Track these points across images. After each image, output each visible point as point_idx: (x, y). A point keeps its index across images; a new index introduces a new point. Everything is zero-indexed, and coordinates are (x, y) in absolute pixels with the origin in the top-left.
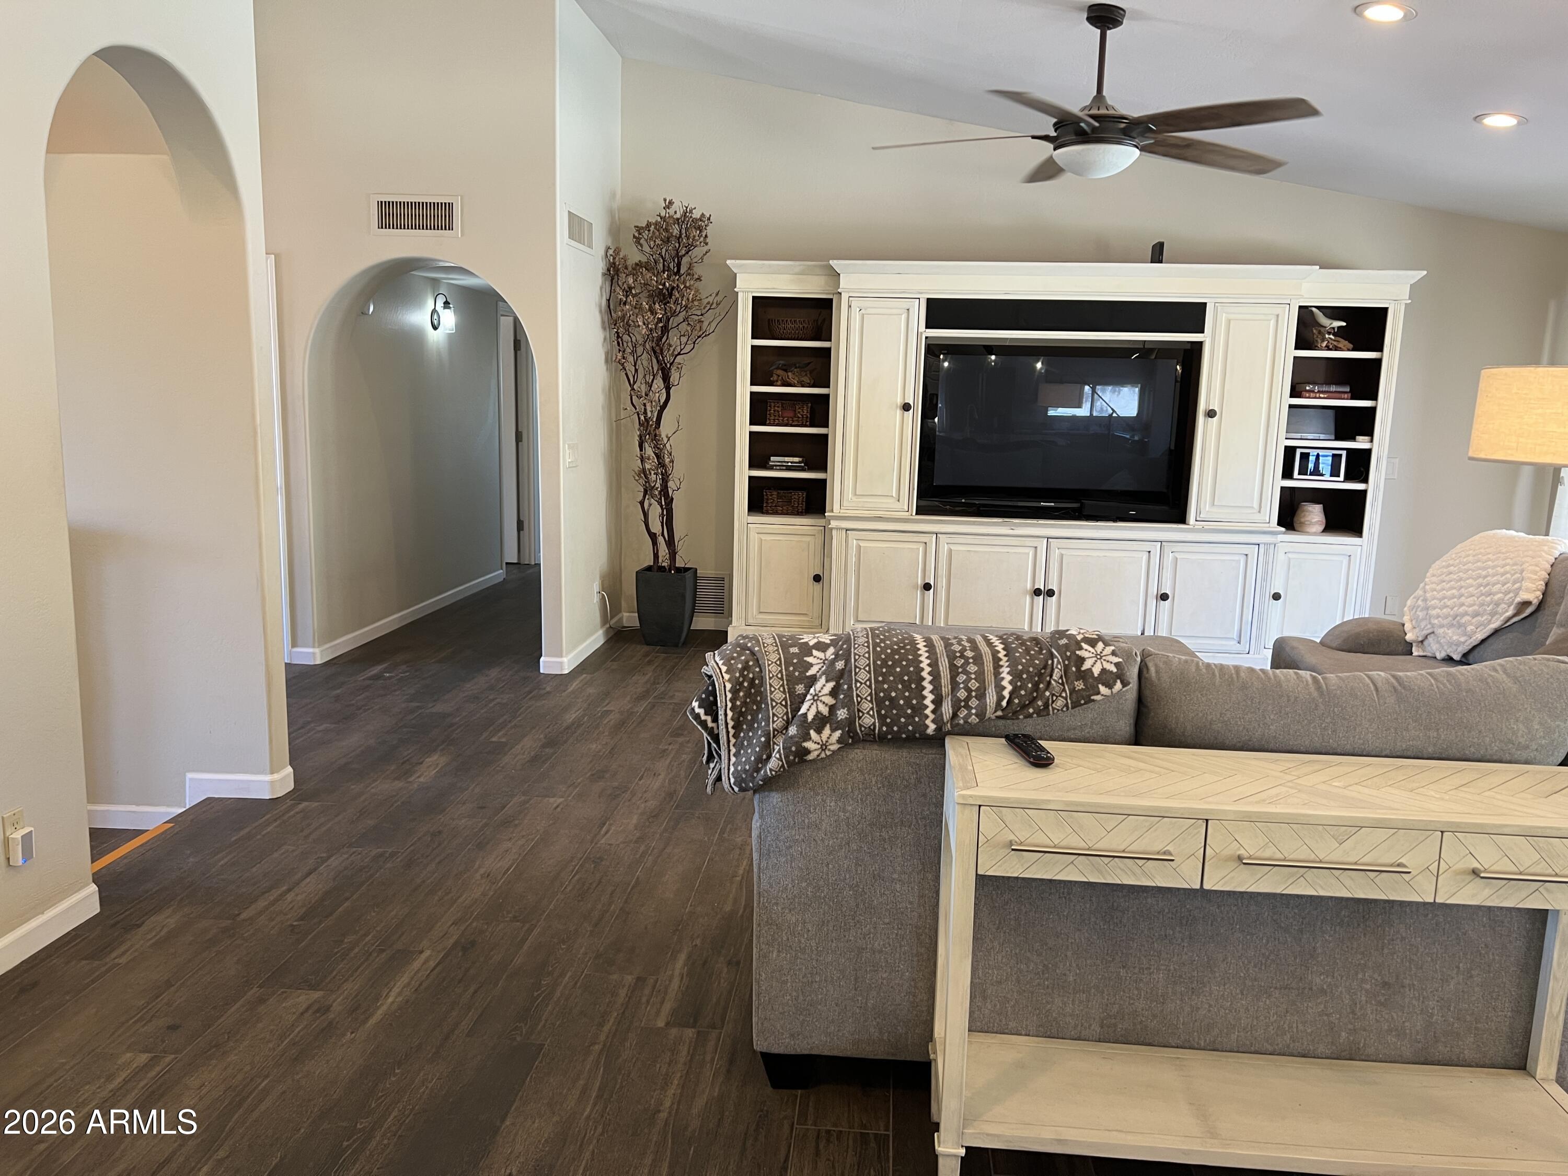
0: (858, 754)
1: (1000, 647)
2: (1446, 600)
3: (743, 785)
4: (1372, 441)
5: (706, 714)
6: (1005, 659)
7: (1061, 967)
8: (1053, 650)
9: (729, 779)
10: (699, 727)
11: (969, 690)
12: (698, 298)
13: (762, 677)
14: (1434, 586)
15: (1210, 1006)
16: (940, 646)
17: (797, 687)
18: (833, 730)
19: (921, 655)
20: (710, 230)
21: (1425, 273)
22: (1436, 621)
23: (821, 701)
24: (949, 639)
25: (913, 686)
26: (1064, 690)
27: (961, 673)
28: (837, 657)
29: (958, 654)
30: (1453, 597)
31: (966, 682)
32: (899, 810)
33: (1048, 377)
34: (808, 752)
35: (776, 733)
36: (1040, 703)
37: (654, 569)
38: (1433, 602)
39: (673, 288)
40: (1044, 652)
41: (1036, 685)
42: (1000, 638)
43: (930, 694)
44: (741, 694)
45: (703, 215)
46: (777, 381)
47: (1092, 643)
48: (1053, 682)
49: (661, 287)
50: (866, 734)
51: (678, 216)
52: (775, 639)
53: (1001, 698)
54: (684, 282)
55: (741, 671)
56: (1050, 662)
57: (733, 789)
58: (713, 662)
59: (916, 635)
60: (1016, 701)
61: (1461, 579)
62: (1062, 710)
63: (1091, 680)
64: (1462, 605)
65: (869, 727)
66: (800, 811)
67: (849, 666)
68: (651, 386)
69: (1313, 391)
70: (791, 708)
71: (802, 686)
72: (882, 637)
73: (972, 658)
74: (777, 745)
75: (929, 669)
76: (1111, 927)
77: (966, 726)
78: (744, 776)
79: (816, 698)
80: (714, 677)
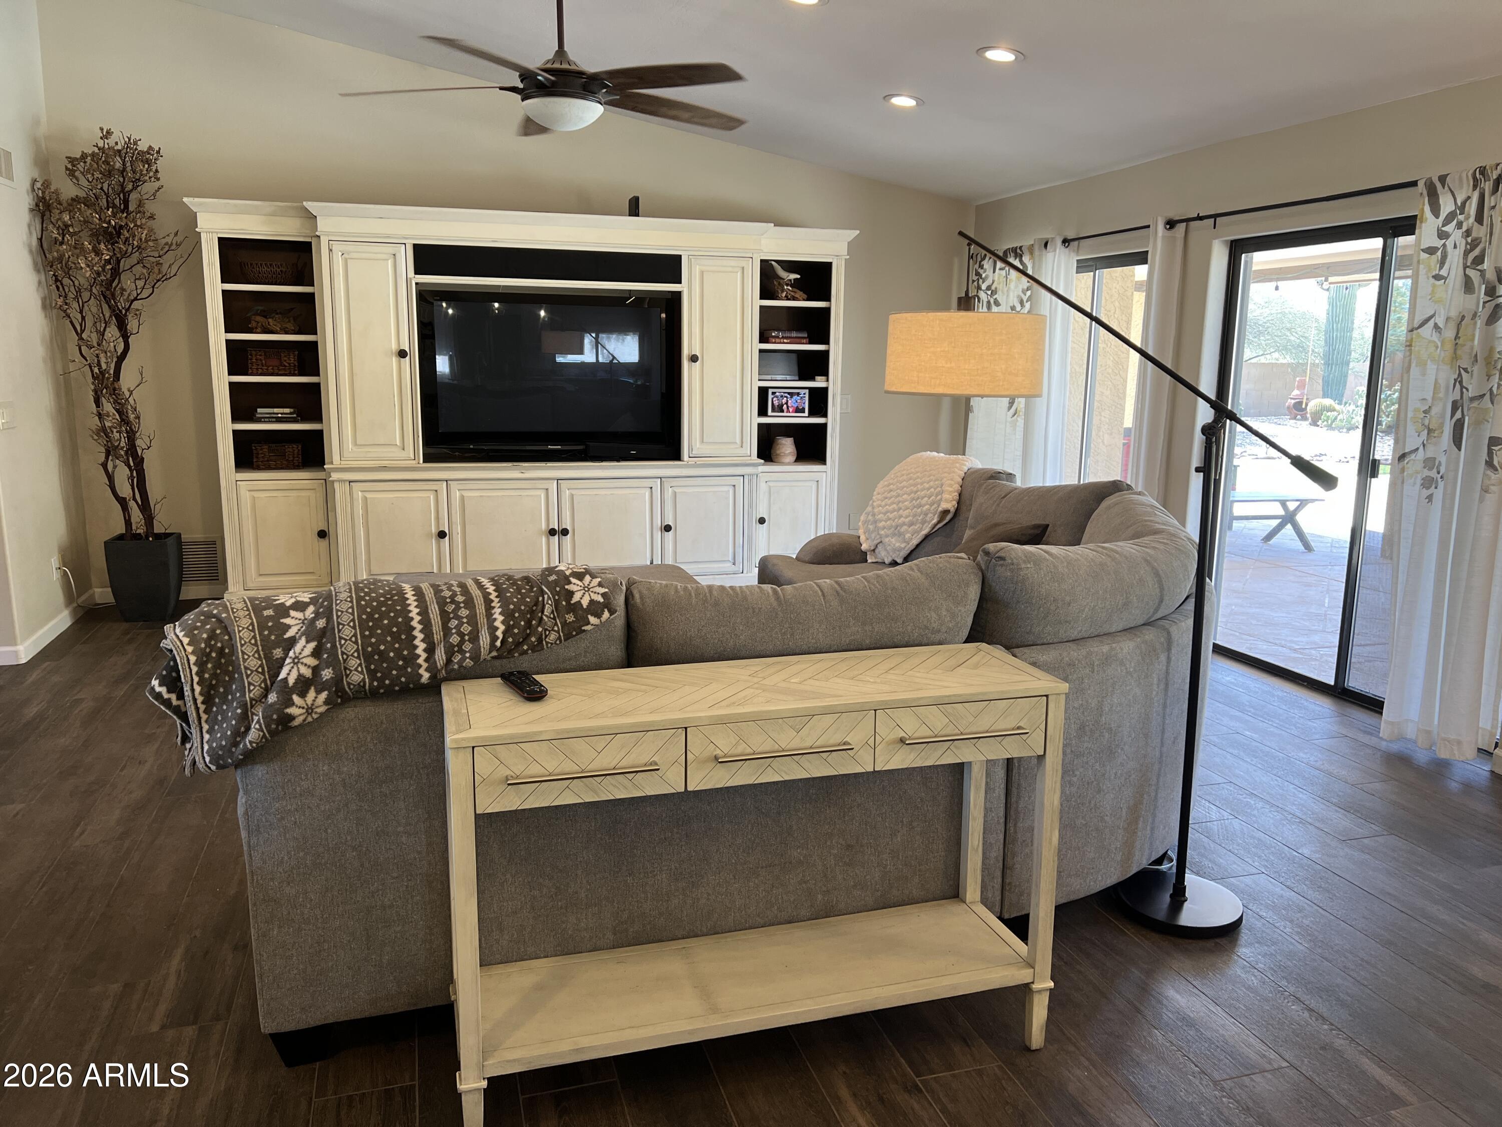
0: (351, 714)
1: (491, 589)
2: (889, 514)
3: (221, 762)
4: (827, 380)
5: (169, 692)
6: (497, 600)
7: (573, 886)
8: (543, 587)
9: (204, 758)
10: (162, 707)
11: (461, 635)
12: (152, 238)
13: (233, 645)
14: (879, 502)
15: (709, 894)
16: (429, 594)
17: (275, 652)
18: (318, 692)
19: (409, 605)
20: (160, 164)
21: (858, 232)
22: (883, 532)
23: (302, 663)
24: (439, 586)
25: (403, 637)
26: (556, 624)
27: (453, 618)
28: (317, 615)
29: (448, 600)
30: (894, 511)
31: (458, 627)
32: (399, 763)
33: (552, 325)
34: (292, 718)
35: (254, 702)
36: (533, 639)
37: (128, 536)
38: (880, 516)
39: (121, 227)
40: (535, 589)
41: (529, 623)
42: (492, 580)
43: (422, 643)
44: (209, 666)
45: (150, 148)
46: (256, 328)
47: (580, 576)
48: (544, 617)
49: (105, 225)
50: (357, 692)
51: (119, 147)
52: (245, 603)
53: (494, 638)
54: (134, 221)
55: (207, 641)
56: (541, 599)
57: (209, 768)
58: (172, 635)
59: (404, 585)
60: (510, 640)
61: (898, 496)
62: (555, 643)
63: (580, 612)
64: (901, 516)
65: (359, 684)
66: (289, 780)
67: (331, 624)
68: (103, 335)
69: (778, 337)
70: (269, 674)
71: (280, 650)
72: (366, 590)
73: (463, 602)
74: (256, 715)
75: (419, 618)
76: (616, 840)
77: (462, 670)
78: (220, 753)
79: (296, 661)
80: (175, 652)
